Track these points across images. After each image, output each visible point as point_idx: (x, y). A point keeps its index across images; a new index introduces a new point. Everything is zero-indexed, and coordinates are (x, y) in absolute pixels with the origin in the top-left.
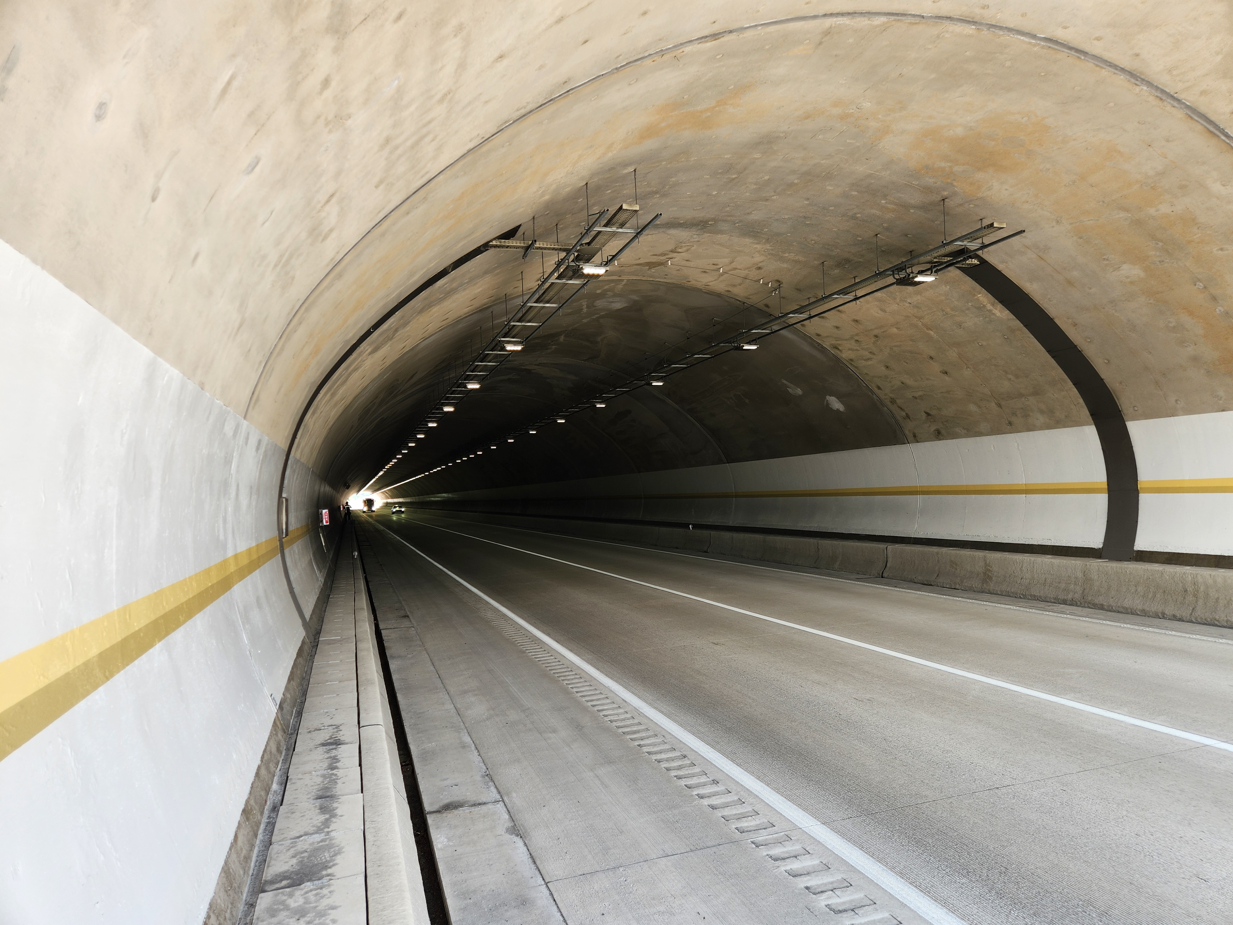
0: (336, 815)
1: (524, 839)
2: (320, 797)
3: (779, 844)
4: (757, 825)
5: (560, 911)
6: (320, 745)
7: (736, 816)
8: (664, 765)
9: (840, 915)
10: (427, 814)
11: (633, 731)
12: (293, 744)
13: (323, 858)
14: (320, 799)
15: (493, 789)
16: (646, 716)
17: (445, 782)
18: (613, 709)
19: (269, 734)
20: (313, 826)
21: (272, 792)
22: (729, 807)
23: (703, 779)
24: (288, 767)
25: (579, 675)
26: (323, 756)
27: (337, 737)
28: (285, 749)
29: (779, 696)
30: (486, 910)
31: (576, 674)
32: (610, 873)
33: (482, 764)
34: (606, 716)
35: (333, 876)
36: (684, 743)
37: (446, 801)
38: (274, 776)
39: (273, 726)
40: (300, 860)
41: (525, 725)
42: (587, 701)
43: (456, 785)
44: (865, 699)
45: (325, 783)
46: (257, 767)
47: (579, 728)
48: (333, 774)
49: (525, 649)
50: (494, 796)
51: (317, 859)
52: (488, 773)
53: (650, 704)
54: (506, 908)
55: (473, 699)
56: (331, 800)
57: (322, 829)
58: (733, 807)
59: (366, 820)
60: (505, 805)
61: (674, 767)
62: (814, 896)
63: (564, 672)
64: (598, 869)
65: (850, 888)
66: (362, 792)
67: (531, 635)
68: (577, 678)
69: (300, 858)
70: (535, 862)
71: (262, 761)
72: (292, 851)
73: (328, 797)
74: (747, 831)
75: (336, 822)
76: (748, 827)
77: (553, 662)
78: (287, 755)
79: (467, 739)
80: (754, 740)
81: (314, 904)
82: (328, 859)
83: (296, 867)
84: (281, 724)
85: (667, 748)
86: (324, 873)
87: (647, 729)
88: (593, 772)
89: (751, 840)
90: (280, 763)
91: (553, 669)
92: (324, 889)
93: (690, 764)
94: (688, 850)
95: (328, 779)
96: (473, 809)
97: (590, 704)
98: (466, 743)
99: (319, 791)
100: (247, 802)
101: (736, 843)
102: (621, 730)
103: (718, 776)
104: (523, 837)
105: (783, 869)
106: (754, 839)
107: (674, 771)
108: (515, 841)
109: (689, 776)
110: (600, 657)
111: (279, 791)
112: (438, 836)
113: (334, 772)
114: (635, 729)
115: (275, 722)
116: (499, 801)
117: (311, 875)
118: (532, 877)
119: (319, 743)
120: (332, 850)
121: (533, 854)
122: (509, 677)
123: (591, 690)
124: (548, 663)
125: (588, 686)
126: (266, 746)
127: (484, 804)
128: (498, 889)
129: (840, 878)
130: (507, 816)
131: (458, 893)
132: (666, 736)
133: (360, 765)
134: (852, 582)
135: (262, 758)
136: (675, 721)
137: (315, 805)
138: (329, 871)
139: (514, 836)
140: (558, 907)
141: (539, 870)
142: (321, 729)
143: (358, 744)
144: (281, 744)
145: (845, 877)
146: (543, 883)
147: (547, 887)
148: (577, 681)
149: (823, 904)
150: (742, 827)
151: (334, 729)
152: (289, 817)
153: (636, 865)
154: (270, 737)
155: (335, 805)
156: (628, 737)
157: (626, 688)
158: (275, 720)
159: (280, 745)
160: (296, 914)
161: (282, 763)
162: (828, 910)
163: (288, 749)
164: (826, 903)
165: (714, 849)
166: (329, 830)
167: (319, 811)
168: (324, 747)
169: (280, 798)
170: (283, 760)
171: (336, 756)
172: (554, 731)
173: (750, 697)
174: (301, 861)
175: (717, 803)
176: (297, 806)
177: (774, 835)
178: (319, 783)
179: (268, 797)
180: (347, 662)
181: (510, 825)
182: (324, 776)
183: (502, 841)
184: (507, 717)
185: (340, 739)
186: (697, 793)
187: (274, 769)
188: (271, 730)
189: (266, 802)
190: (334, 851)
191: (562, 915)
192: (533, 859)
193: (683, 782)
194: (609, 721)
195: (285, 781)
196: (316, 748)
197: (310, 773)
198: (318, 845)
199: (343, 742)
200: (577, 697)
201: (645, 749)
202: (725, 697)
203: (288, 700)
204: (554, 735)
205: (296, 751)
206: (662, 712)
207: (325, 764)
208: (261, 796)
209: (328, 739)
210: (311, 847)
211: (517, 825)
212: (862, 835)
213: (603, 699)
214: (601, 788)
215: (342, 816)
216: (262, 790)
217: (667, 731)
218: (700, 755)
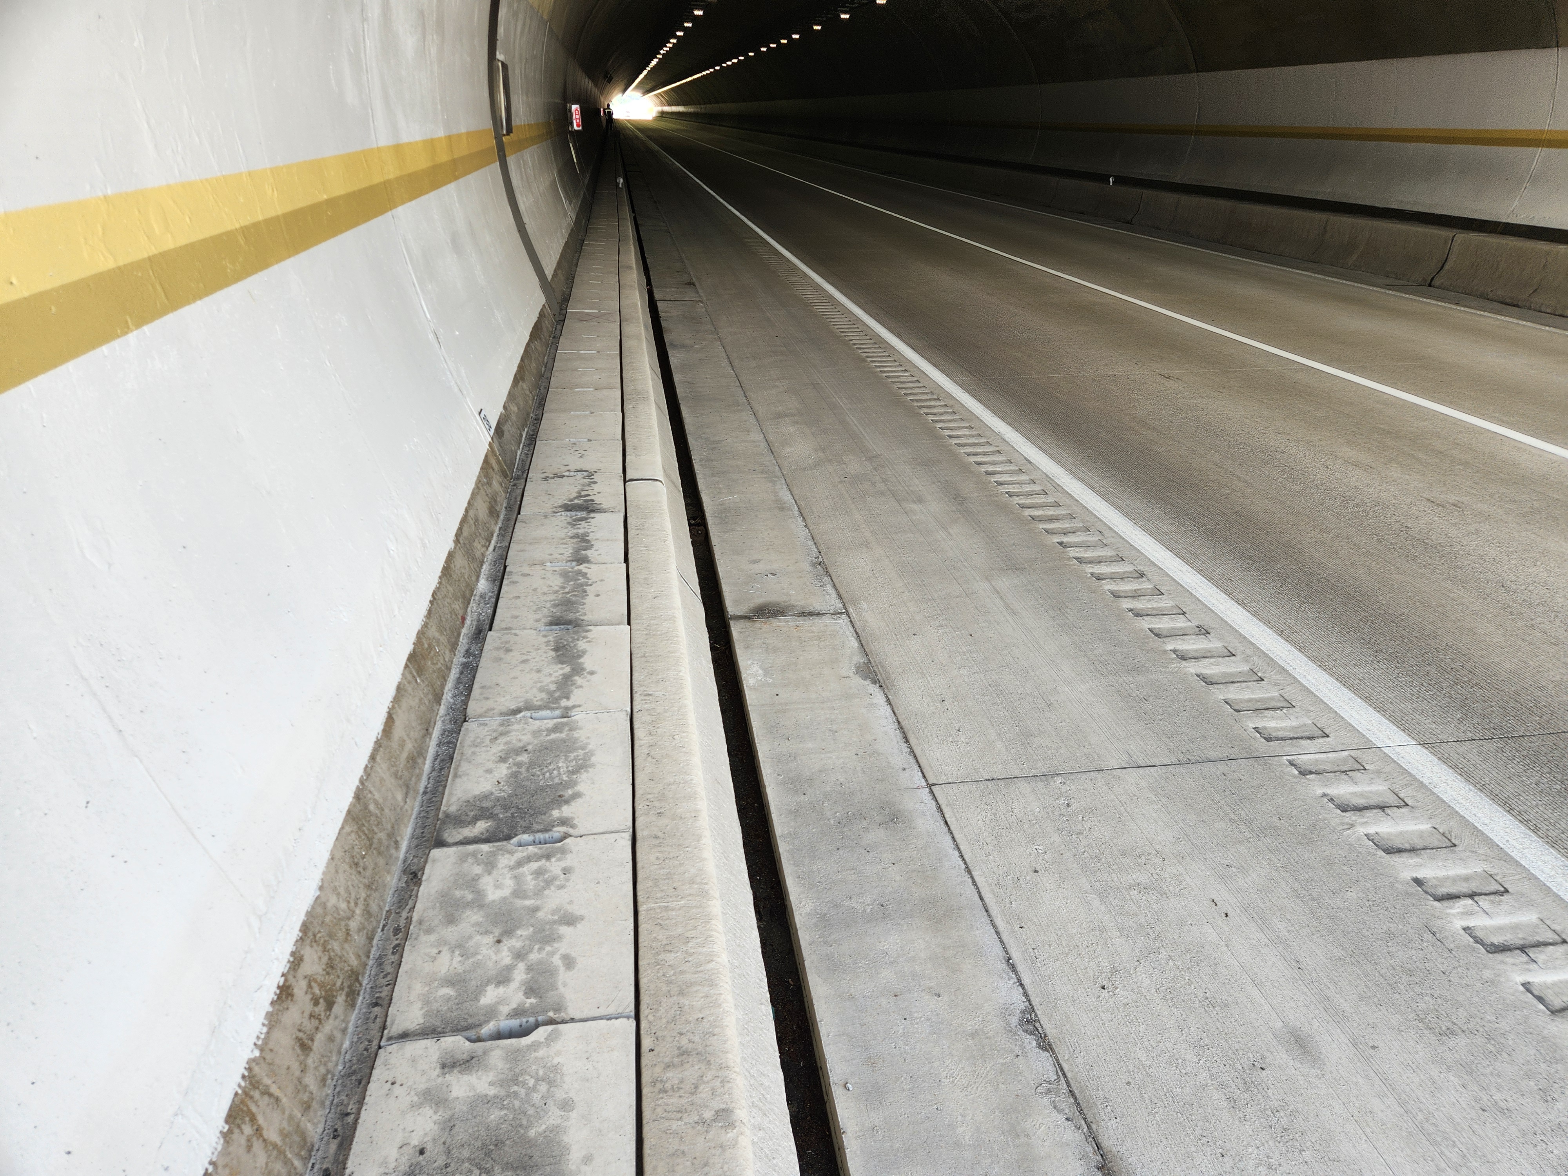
0: (583, 669)
1: (886, 691)
2: (556, 622)
3: (1344, 776)
4: (1293, 729)
5: (959, 849)
6: (560, 507)
7: (1250, 704)
8: (1108, 586)
9: (1499, 957)
10: (731, 619)
11: (1048, 516)
12: (519, 499)
13: (555, 772)
14: (557, 624)
15: (829, 587)
16: (1068, 493)
17: (756, 566)
18: (1011, 473)
19: (473, 486)
20: (541, 690)
21: (477, 598)
22: (1236, 685)
23: (1180, 623)
24: (507, 544)
25: (951, 407)
26: (566, 530)
27: (589, 495)
28: (506, 508)
29: (1291, 480)
30: (832, 822)
31: (946, 405)
32: (1040, 784)
33: (811, 543)
34: (1000, 484)
35: (573, 826)
36: (1137, 549)
37: (759, 600)
38: (482, 563)
39: (482, 468)
40: (514, 770)
41: (874, 484)
42: (969, 454)
43: (774, 575)
44: (1448, 503)
45: (567, 590)
46: (446, 555)
47: (958, 499)
48: (579, 573)
49: (865, 355)
50: (833, 602)
51: (544, 774)
52: (820, 559)
53: (1071, 472)
54: (865, 823)
55: (792, 429)
56: (575, 633)
57: (557, 700)
58: (1244, 685)
59: (635, 689)
60: (851, 621)
61: (1126, 591)
62: (1436, 904)
63: (927, 400)
64: (1017, 773)
65: (1506, 897)
66: (629, 624)
67: (874, 334)
68: (948, 412)
69: (514, 764)
70: (907, 741)
71: (457, 541)
72: (499, 747)
73: (569, 622)
74: (1277, 739)
75: (581, 687)
76: (1277, 729)
77: (909, 382)
78: (507, 519)
79: (787, 497)
80: (1259, 558)
81: (533, 901)
82: (565, 778)
83: (506, 788)
84: (498, 462)
85: (1109, 554)
86: (556, 813)
87: (1071, 517)
88: (989, 581)
89: (1289, 758)
90: (495, 535)
91: (911, 394)
92: (553, 860)
93: (1152, 589)
94: (1174, 760)
95: (572, 583)
96: (801, 621)
97: (972, 459)
98: (785, 503)
99: (555, 606)
100: (421, 634)
101: (1262, 761)
102: (1027, 512)
103: (1207, 621)
104: (884, 686)
105: (1361, 830)
106: (1293, 757)
107: (1126, 600)
108: (871, 692)
109: (1155, 612)
110: (982, 381)
111: (490, 594)
112: (749, 662)
113: (582, 567)
114: (1050, 513)
115: (486, 461)
116: (841, 613)
117: (531, 815)
118: (904, 769)
119: (560, 503)
120: (572, 756)
121: (903, 724)
122: (845, 400)
123: (972, 436)
124: (902, 383)
125: (966, 428)
126: (467, 510)
127: (818, 614)
128: (849, 782)
129: (1479, 870)
130: (856, 644)
131: (784, 778)
132: (1105, 532)
133: (626, 560)
134: (1378, 289)
135: (456, 535)
136: (1118, 508)
137: (546, 640)
138: (566, 811)
139: (868, 682)
140: (953, 838)
141: (915, 756)
142: (564, 476)
143: (622, 514)
144: (498, 499)
145: (1493, 871)
146: (924, 784)
147: (932, 792)
148: (949, 417)
149: (1459, 924)
150: (1265, 728)
151: (584, 478)
152: (501, 659)
153: (1084, 776)
154: (476, 491)
155: (582, 645)
156: (1042, 526)
157: (1028, 439)
158: (486, 456)
159: (495, 501)
160: (495, 923)
161: (498, 536)
162: (1471, 940)
163: (509, 508)
164: (1465, 923)
165: (1222, 767)
166: (569, 703)
167: (553, 654)
168: (568, 513)
169: (490, 611)
170: (500, 528)
171: (586, 534)
172: (920, 500)
173: (1239, 478)
174: (515, 775)
175: (1212, 672)
176: (516, 635)
177: (1330, 755)
178: (557, 588)
179: (469, 610)
180: (608, 355)
181: (862, 661)
182: (565, 575)
183: (850, 688)
184: (844, 466)
185: (592, 500)
186: (1172, 648)
187: (484, 549)
188: (479, 477)
189: (464, 619)
190: (575, 759)
191: (962, 856)
192: (904, 733)
193: (1146, 624)
194: (1007, 493)
195: (500, 574)
196: (555, 512)
197: (542, 564)
198: (548, 738)
199: (598, 507)
200: (951, 445)
201: (1073, 552)
202: (1196, 473)
203: (514, 418)
204: (920, 506)
205: (522, 513)
206: (1092, 488)
207: (568, 552)
208: (453, 612)
209: (575, 498)
210: (536, 742)
211: (873, 664)
212: (1504, 781)
213: (993, 453)
214: (1005, 613)
215: (592, 673)
216: (457, 599)
217: (1106, 524)
218: (1168, 575)
